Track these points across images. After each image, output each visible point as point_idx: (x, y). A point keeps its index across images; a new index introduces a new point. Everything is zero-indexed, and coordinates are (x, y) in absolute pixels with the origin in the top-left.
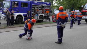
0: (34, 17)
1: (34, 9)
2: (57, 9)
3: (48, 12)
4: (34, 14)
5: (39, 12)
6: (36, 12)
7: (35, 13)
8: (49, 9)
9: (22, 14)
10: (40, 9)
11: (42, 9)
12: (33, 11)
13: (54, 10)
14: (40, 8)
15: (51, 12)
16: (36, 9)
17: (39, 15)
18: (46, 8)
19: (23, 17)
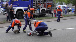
0: (36, 11)
1: (35, 3)
2: (60, 3)
3: (51, 6)
4: (36, 9)
5: (41, 6)
6: (38, 6)
7: (36, 7)
8: (51, 3)
9: (22, 8)
10: (42, 4)
11: (44, 4)
12: (34, 5)
13: (56, 5)
14: (42, 2)
15: (54, 6)
16: (38, 3)
17: (41, 9)
18: (48, 3)
19: (24, 11)
